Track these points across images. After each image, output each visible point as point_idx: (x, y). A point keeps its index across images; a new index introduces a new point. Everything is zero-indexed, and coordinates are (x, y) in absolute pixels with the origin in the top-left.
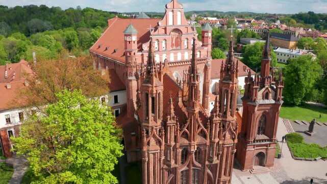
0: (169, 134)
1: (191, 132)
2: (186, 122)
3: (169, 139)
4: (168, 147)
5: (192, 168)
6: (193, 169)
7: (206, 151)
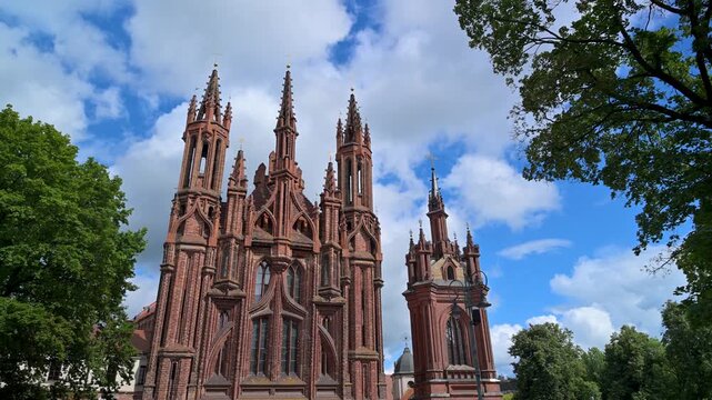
0: (230, 213)
1: (278, 217)
2: (269, 196)
3: (229, 223)
4: (224, 241)
5: (281, 312)
6: (283, 316)
7: (312, 270)
